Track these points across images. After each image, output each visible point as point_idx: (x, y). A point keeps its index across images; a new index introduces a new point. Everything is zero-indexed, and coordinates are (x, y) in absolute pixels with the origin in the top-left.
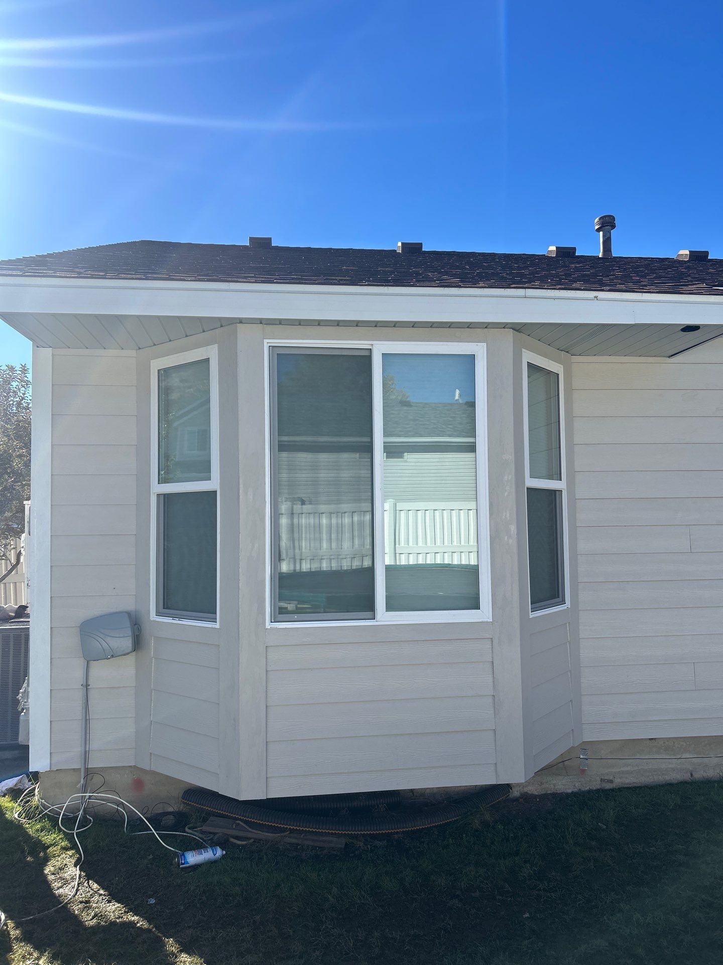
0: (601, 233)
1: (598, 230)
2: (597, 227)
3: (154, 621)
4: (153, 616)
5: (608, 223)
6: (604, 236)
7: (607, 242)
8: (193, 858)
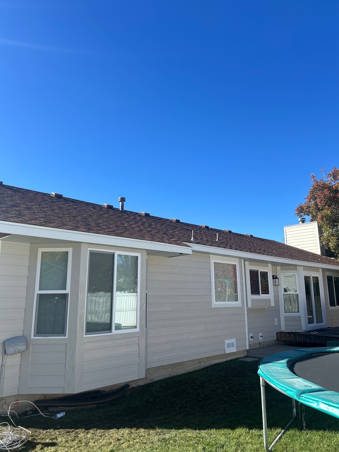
0: (121, 203)
1: (120, 201)
2: (119, 200)
3: (33, 339)
4: (32, 337)
5: (123, 200)
6: (122, 204)
7: (122, 206)
8: (59, 416)
